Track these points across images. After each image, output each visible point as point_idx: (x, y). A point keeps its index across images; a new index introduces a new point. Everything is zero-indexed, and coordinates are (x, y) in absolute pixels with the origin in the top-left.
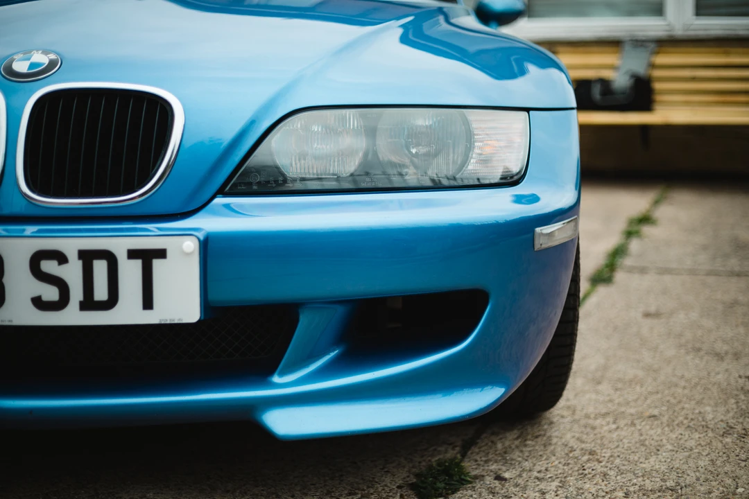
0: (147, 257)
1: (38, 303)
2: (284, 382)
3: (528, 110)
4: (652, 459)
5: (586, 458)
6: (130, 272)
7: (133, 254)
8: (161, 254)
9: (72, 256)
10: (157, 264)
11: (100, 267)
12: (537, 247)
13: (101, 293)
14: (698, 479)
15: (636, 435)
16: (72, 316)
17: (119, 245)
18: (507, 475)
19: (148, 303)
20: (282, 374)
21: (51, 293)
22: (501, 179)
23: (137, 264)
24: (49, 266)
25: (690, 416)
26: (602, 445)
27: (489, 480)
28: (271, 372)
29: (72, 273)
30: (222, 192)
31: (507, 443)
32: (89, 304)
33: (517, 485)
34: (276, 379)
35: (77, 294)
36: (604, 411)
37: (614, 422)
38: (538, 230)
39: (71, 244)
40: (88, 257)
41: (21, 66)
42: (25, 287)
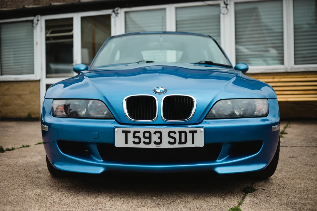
0: (193, 132)
1: (169, 143)
2: (219, 162)
3: (267, 99)
4: (300, 185)
5: (283, 185)
6: (189, 136)
7: (190, 132)
8: (196, 132)
9: (177, 132)
10: (195, 134)
11: (183, 135)
12: (273, 131)
13: (183, 140)
14: (312, 188)
15: (294, 181)
16: (177, 146)
17: (187, 130)
18: (265, 189)
19: (193, 143)
20: (219, 159)
21: (172, 140)
22: (262, 115)
23: (191, 134)
24: (172, 135)
25: (308, 178)
26: (286, 183)
27: (260, 190)
29: (177, 136)
30: (205, 118)
31: (262, 183)
32: (180, 143)
33: (268, 190)
34: (217, 161)
35: (178, 141)
36: (285, 177)
37: (288, 179)
38: (273, 127)
39: (177, 130)
40: (180, 132)
41: (158, 91)
42: (166, 139)
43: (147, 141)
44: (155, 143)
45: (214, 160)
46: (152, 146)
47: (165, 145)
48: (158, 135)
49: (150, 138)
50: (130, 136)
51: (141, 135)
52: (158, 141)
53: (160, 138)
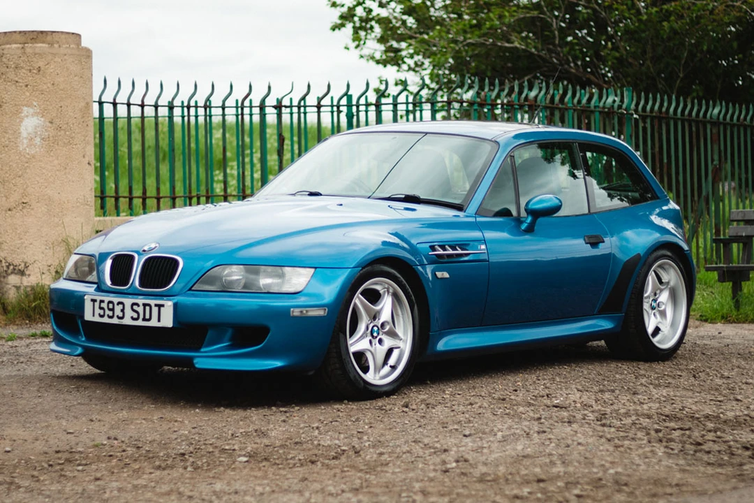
0: (160, 306)
1: (132, 318)
2: (205, 351)
6: (155, 310)
7: (156, 305)
8: (163, 306)
9: (141, 305)
10: (162, 308)
11: (148, 308)
12: (291, 315)
13: (147, 317)
16: (140, 323)
17: (153, 302)
19: (159, 321)
20: (204, 348)
21: (135, 315)
23: (157, 308)
24: (135, 307)
28: (200, 348)
29: (140, 309)
30: (190, 289)
32: (144, 319)
34: (202, 350)
35: (141, 316)
38: (292, 309)
39: (141, 302)
40: (145, 305)
42: (129, 313)
43: (111, 313)
44: (119, 317)
45: (197, 349)
46: (115, 321)
47: (127, 321)
48: (121, 306)
49: (113, 310)
50: (97, 304)
51: (104, 305)
52: (121, 315)
53: (123, 311)
